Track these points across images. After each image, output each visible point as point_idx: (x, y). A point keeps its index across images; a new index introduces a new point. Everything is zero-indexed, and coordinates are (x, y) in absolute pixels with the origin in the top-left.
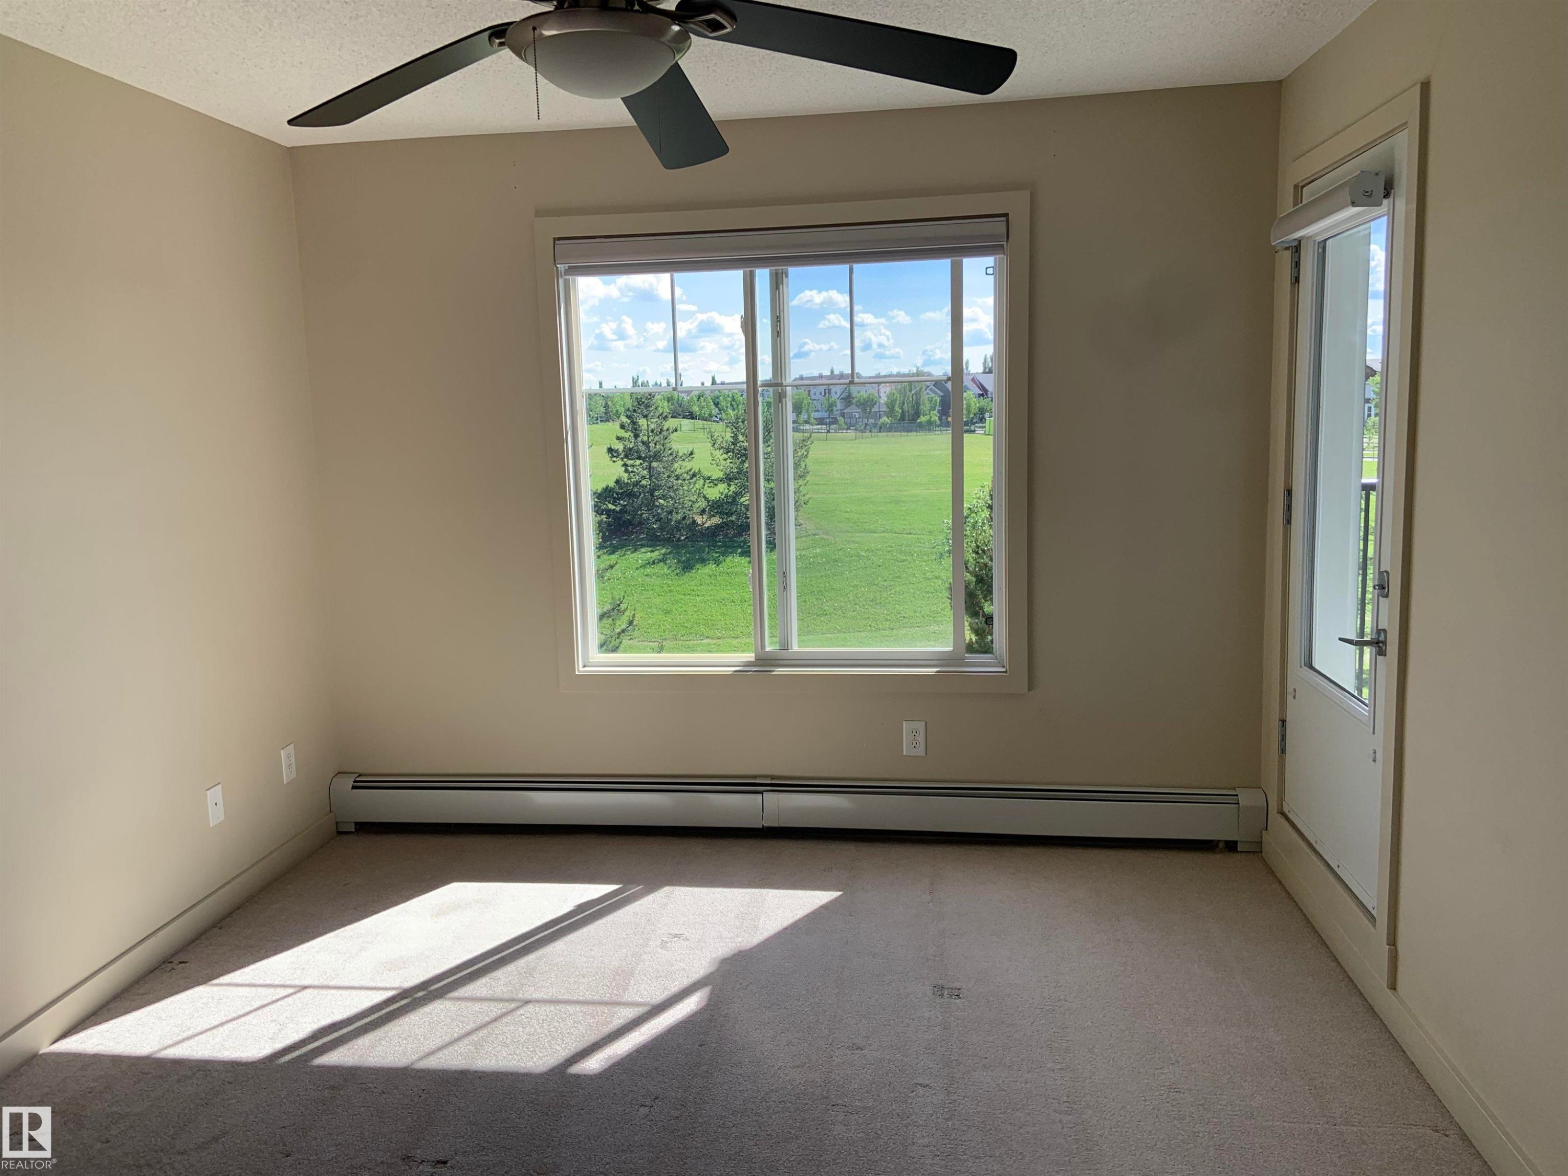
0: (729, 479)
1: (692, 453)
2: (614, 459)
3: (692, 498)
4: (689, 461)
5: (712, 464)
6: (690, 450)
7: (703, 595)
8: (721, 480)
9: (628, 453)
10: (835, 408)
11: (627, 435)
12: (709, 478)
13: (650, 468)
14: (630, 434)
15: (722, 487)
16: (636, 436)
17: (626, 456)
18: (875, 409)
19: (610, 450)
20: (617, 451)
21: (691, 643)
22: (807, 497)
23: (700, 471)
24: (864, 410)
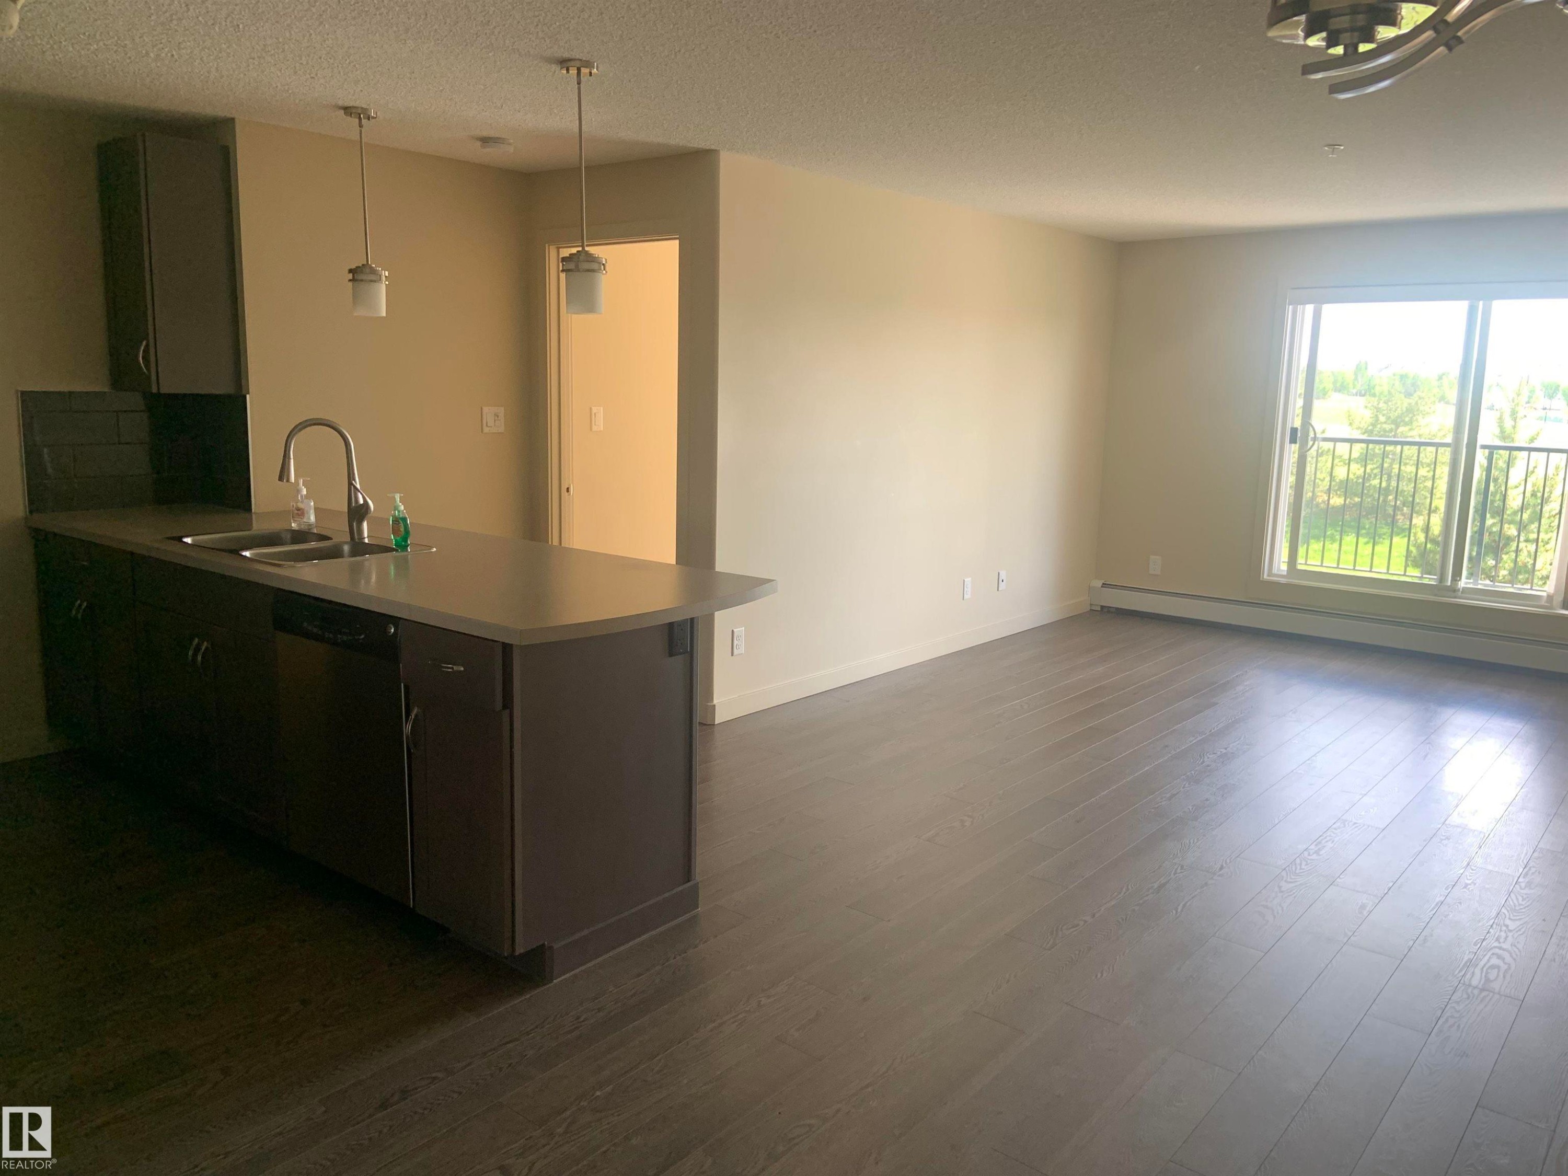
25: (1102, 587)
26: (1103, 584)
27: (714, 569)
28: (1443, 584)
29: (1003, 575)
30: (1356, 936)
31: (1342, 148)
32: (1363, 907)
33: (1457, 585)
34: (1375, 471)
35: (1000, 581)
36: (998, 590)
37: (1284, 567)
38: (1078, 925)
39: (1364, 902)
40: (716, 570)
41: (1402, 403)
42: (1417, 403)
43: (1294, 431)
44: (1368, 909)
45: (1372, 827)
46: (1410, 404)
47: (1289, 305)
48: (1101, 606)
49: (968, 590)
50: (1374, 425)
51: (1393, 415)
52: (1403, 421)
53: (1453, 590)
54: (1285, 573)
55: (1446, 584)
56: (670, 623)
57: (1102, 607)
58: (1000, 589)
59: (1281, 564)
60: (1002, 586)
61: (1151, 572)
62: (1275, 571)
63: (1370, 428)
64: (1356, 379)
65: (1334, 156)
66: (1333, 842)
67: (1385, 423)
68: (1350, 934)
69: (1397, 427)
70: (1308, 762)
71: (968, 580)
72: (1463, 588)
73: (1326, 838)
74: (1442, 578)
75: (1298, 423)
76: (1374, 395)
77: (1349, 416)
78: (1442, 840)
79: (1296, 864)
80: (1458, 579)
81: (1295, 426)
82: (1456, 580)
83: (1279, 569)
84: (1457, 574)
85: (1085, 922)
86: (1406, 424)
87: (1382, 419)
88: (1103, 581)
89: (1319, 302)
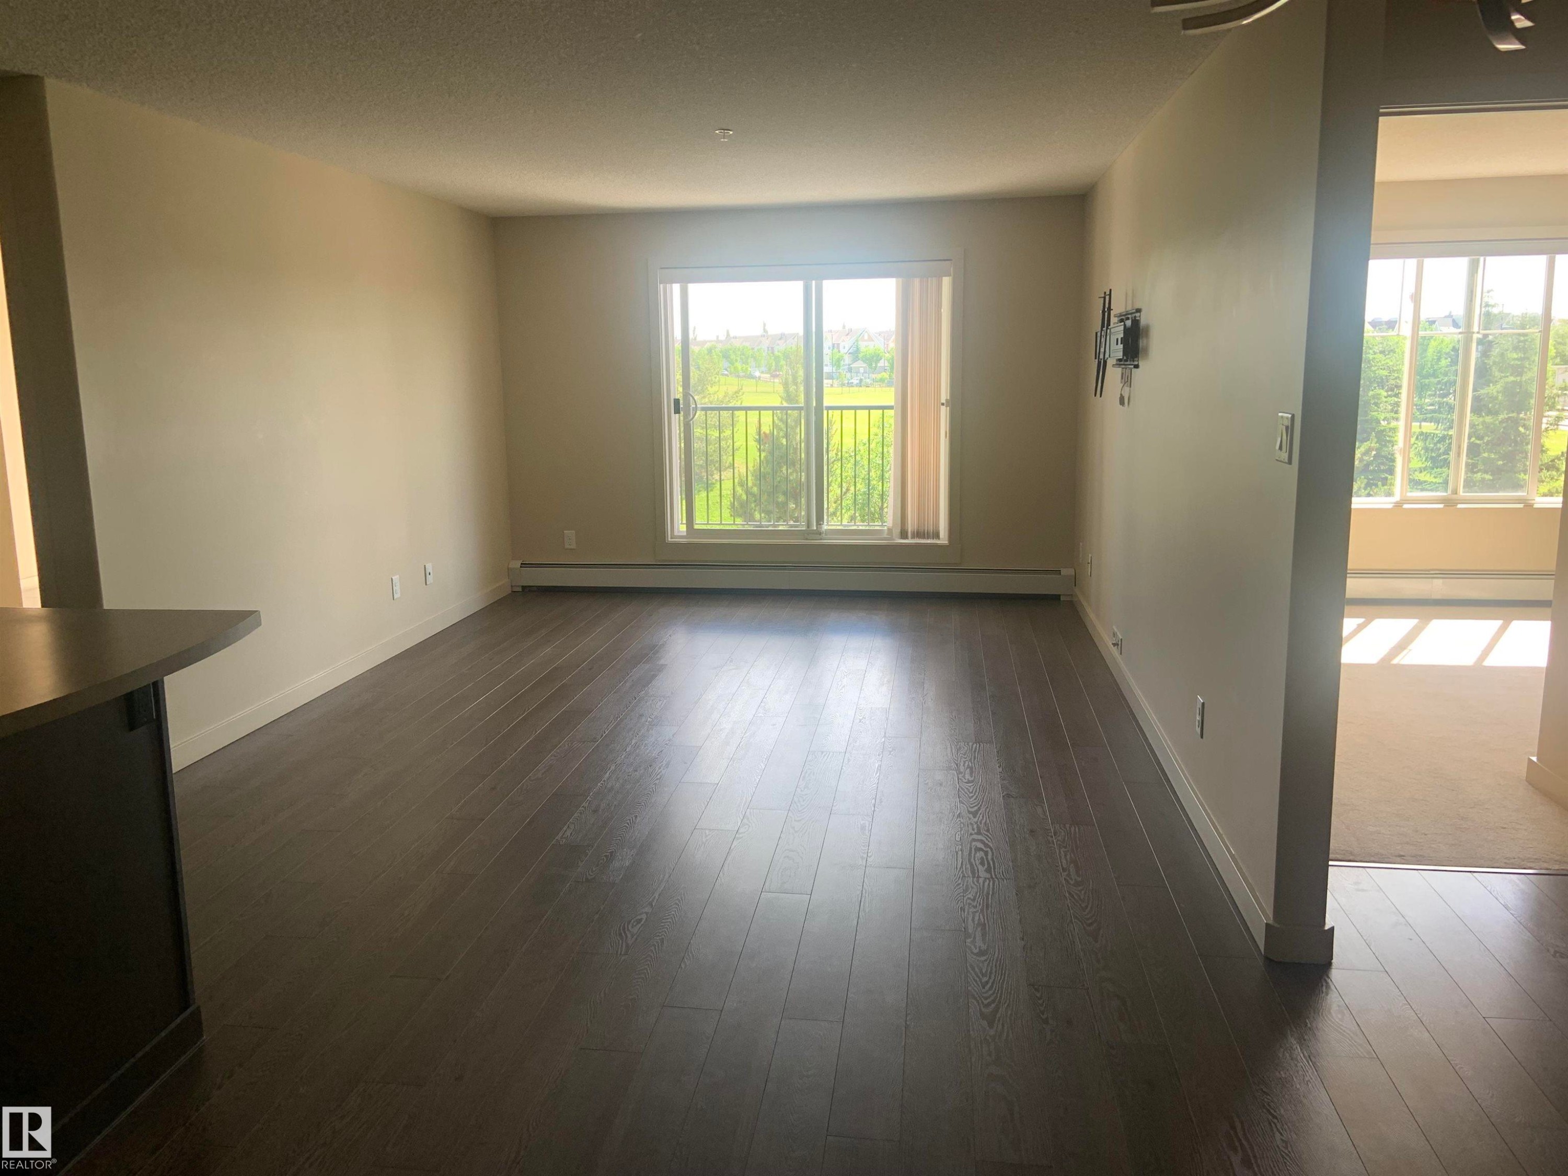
25: (521, 567)
26: (522, 564)
27: (102, 605)
28: (810, 529)
29: (429, 569)
30: (871, 856)
31: (731, 133)
32: (863, 828)
33: (821, 528)
35: (428, 574)
36: (426, 584)
37: (683, 528)
38: (641, 920)
39: (861, 823)
40: (105, 607)
43: (677, 402)
44: (867, 828)
45: (836, 752)
47: (660, 283)
48: (522, 586)
49: (397, 588)
53: (819, 533)
54: (685, 534)
55: (813, 529)
56: (127, 694)
57: (524, 587)
58: (428, 583)
59: (680, 528)
60: (430, 579)
61: (567, 546)
62: (676, 533)
65: (726, 140)
66: (814, 774)
68: (865, 856)
70: (762, 704)
71: (396, 578)
72: (826, 529)
73: (806, 772)
74: (809, 525)
75: (679, 396)
78: (890, 752)
79: (795, 803)
80: (822, 523)
81: (677, 398)
82: (820, 524)
83: (679, 531)
84: (820, 519)
85: (647, 913)
88: (521, 562)
89: (685, 282)
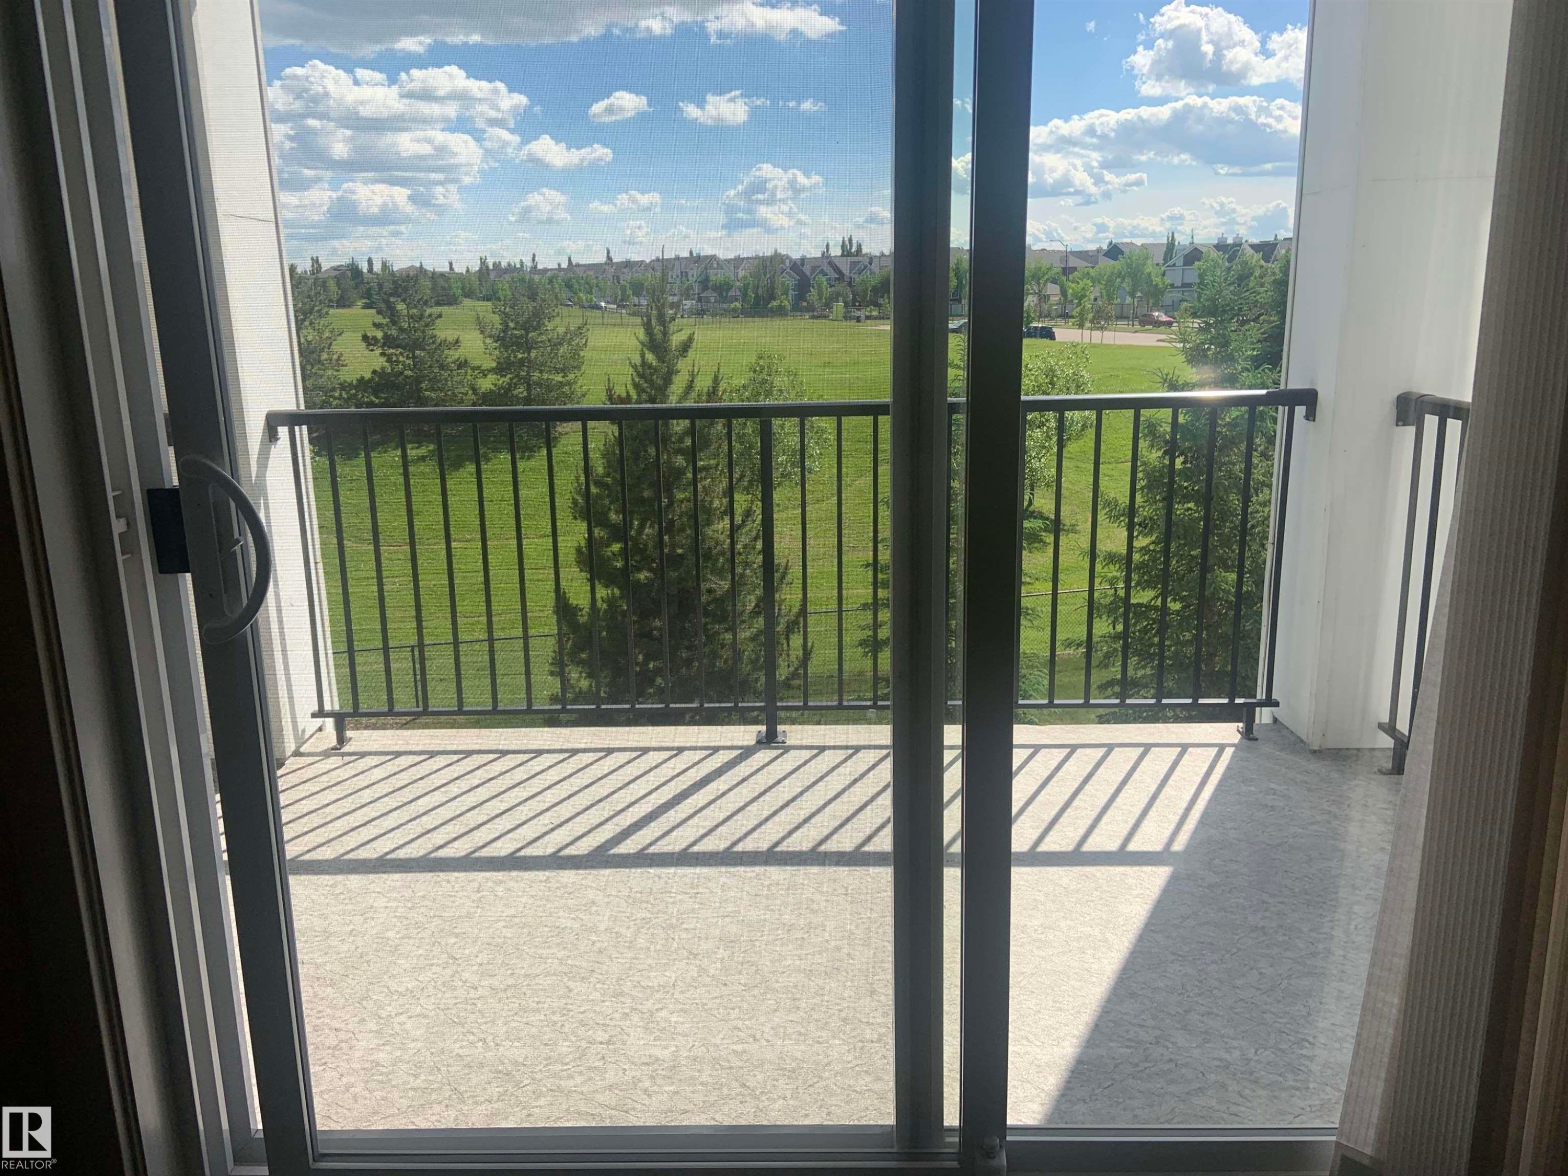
0: (500, 370)
1: (457, 341)
2: (371, 347)
3: (462, 390)
4: (456, 350)
5: (485, 353)
6: (456, 337)
7: (459, 495)
8: (491, 370)
9: (389, 341)
10: (691, 292)
11: (385, 321)
12: (479, 368)
13: (414, 357)
14: (388, 320)
15: (492, 378)
16: (394, 323)
17: (384, 344)
18: (731, 293)
19: (365, 338)
20: (374, 338)
21: (436, 547)
22: (585, 388)
23: (466, 361)
24: (721, 295)
34: (514, 381)
41: (529, 307)
42: (541, 306)
46: (535, 307)
50: (503, 331)
51: (521, 320)
52: (532, 326)
63: (502, 335)
64: (481, 284)
67: (515, 329)
69: (527, 334)
76: (499, 299)
77: (480, 323)
86: (535, 330)
87: (512, 325)
